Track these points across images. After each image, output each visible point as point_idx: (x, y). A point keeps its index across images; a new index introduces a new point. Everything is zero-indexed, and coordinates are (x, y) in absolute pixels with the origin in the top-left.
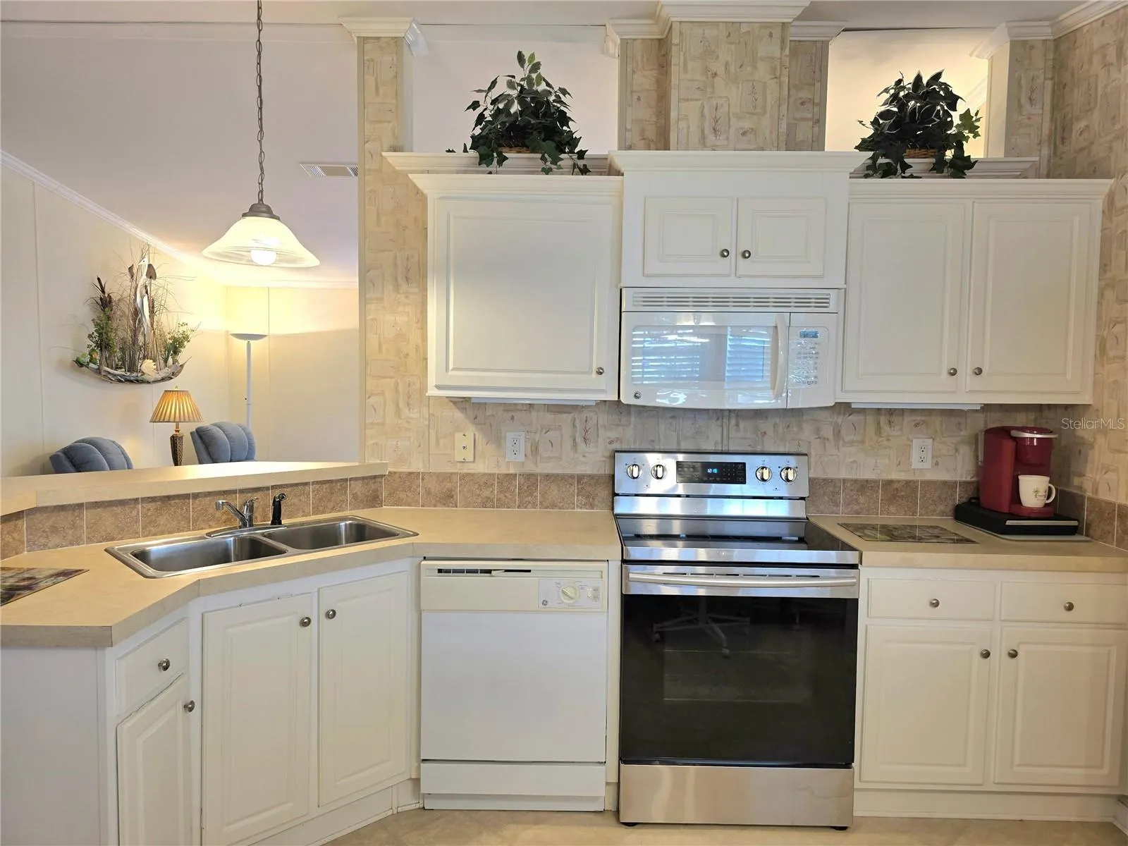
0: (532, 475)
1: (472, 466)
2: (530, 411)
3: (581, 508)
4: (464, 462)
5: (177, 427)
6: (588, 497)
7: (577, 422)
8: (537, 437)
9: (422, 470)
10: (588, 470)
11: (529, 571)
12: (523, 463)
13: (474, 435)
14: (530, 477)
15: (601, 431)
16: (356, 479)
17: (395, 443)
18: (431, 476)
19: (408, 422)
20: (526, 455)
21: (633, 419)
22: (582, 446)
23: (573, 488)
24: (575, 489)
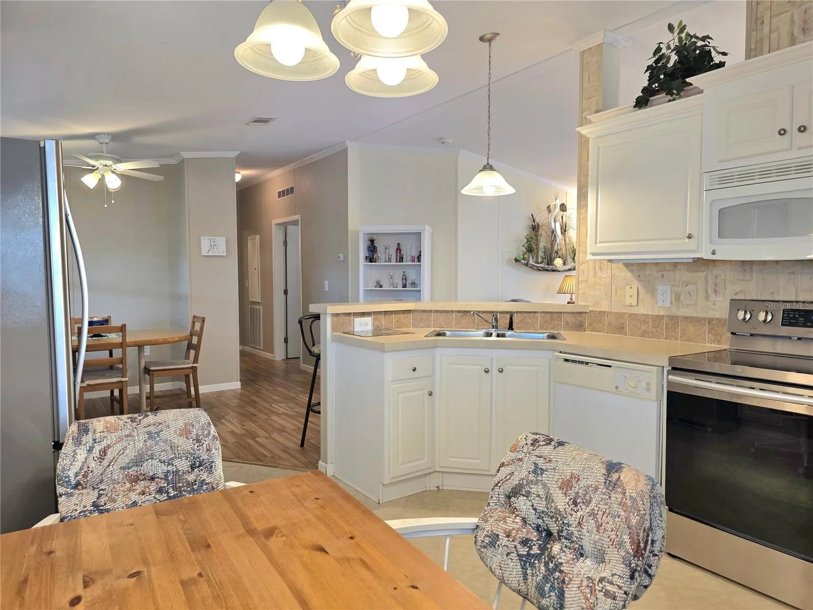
0: (675, 316)
1: (636, 309)
2: (675, 271)
3: (711, 343)
4: (631, 305)
5: (571, 297)
6: (716, 335)
7: (709, 279)
8: (679, 289)
9: (608, 310)
10: (718, 315)
11: (610, 366)
12: (669, 307)
13: (638, 288)
14: (673, 318)
15: (728, 285)
16: (568, 313)
17: (593, 293)
18: (612, 314)
19: (600, 280)
20: (671, 303)
21: (755, 276)
22: (712, 297)
23: (705, 328)
24: (706, 328)
